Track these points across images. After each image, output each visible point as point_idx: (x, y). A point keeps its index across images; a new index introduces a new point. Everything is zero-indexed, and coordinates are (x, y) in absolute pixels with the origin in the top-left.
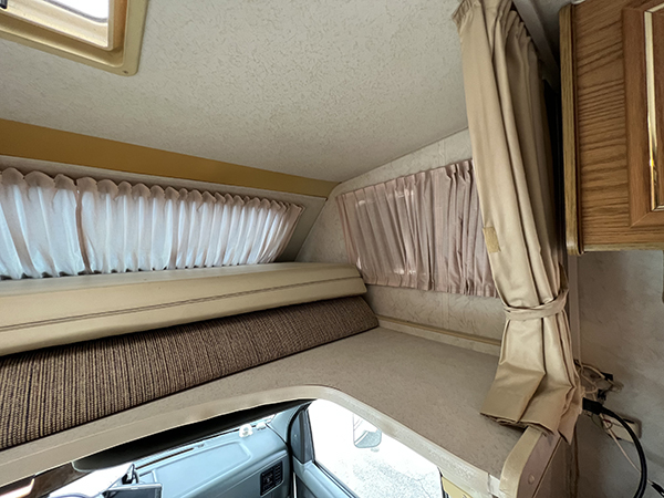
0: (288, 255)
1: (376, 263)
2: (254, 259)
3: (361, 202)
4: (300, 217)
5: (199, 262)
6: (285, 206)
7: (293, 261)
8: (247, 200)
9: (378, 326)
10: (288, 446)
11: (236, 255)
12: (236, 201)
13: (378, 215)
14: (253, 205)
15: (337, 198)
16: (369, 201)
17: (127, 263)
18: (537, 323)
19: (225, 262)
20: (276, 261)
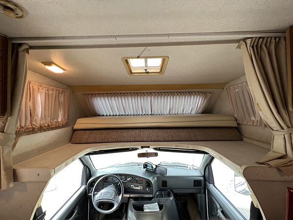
0: (207, 111)
1: (243, 115)
2: (193, 112)
3: (237, 90)
4: (211, 98)
5: (176, 113)
6: (204, 94)
7: (210, 113)
8: (190, 94)
9: (242, 140)
10: (204, 176)
11: (188, 111)
12: (187, 94)
13: (244, 96)
14: (193, 95)
15: (227, 89)
16: (240, 89)
17: (159, 113)
18: (283, 136)
19: (184, 113)
20: (202, 113)
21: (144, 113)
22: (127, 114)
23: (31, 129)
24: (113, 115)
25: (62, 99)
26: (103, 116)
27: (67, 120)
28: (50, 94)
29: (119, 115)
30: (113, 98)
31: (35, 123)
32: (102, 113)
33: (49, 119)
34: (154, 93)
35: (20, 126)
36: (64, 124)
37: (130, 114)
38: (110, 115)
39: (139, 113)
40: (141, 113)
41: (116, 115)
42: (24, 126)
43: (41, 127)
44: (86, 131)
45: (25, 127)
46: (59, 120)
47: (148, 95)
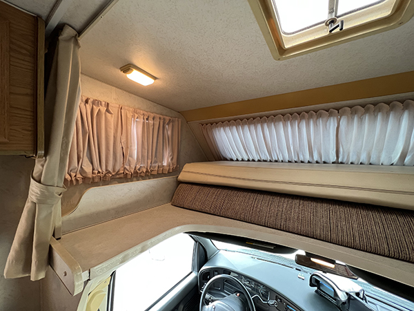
21: (316, 158)
22: (275, 158)
23: (122, 175)
24: (249, 160)
25: (169, 133)
26: (232, 160)
27: (176, 164)
28: (150, 125)
29: (259, 161)
30: (246, 128)
31: (127, 167)
32: (229, 156)
33: (149, 162)
34: (351, 107)
35: (106, 170)
36: (171, 171)
37: (281, 159)
38: (243, 160)
39: (301, 158)
40: (308, 158)
41: (253, 160)
42: (111, 171)
43: (136, 172)
44: (194, 186)
45: (114, 171)
46: (165, 164)
47: (331, 115)
